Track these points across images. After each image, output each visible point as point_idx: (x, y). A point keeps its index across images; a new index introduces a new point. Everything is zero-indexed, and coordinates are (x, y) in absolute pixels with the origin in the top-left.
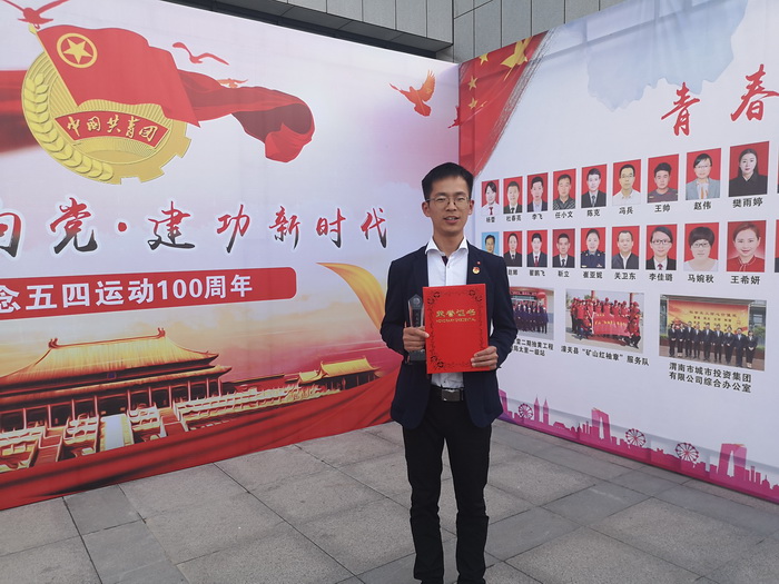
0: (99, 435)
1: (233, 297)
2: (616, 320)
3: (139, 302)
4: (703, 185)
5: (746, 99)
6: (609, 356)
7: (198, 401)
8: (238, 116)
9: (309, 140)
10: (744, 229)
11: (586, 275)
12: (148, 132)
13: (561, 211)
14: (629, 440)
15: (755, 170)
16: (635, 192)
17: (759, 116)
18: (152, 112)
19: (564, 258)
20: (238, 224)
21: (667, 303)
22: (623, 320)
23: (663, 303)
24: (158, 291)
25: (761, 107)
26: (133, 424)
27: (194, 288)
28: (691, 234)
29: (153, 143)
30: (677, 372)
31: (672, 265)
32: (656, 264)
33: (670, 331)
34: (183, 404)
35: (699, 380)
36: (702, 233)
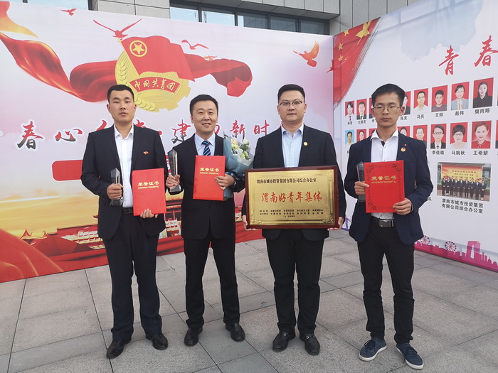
4: (460, 101)
5: (482, 54)
8: (213, 75)
9: (249, 84)
10: (481, 125)
12: (171, 86)
14: (422, 241)
15: (486, 93)
16: (425, 106)
17: (489, 64)
18: (172, 76)
21: (442, 166)
23: (439, 167)
25: (490, 59)
28: (454, 129)
29: (173, 91)
30: (446, 203)
31: (444, 146)
32: (436, 146)
33: (442, 182)
35: (457, 208)
36: (459, 128)
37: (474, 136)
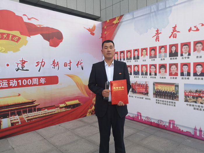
1: (40, 84)
2: (142, 88)
3: (13, 86)
4: (163, 54)
5: (172, 33)
6: (141, 98)
7: (30, 114)
8: (42, 34)
9: (62, 41)
10: (173, 65)
11: (135, 77)
12: (15, 39)
13: (128, 61)
14: (146, 119)
15: (175, 51)
16: (146, 56)
17: (176, 37)
18: (17, 33)
19: (129, 73)
20: (42, 64)
21: (155, 84)
22: (144, 88)
23: (154, 84)
24: (18, 83)
25: (176, 35)
26: (11, 121)
27: (29, 82)
28: (160, 67)
29: (17, 42)
30: (158, 102)
31: (156, 74)
32: (152, 74)
33: (156, 91)
34: (26, 114)
35: (163, 104)
36: (163, 66)
37: (170, 70)
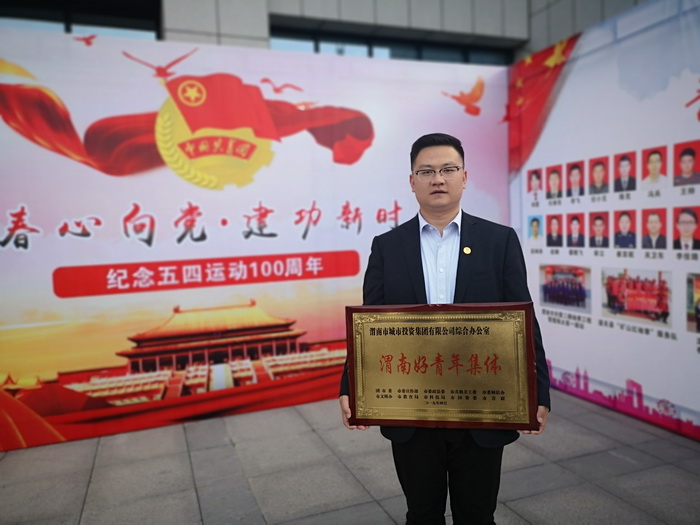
0: (209, 379)
1: (308, 275)
2: (647, 296)
3: (237, 279)
6: (641, 330)
7: (281, 357)
8: (313, 131)
11: (619, 254)
14: (661, 410)
16: (662, 177)
18: (245, 134)
19: (599, 239)
20: (310, 218)
21: (694, 281)
22: (653, 296)
23: (690, 282)
24: (250, 271)
26: (234, 372)
27: (277, 268)
31: (697, 245)
32: (683, 243)
33: (697, 309)
